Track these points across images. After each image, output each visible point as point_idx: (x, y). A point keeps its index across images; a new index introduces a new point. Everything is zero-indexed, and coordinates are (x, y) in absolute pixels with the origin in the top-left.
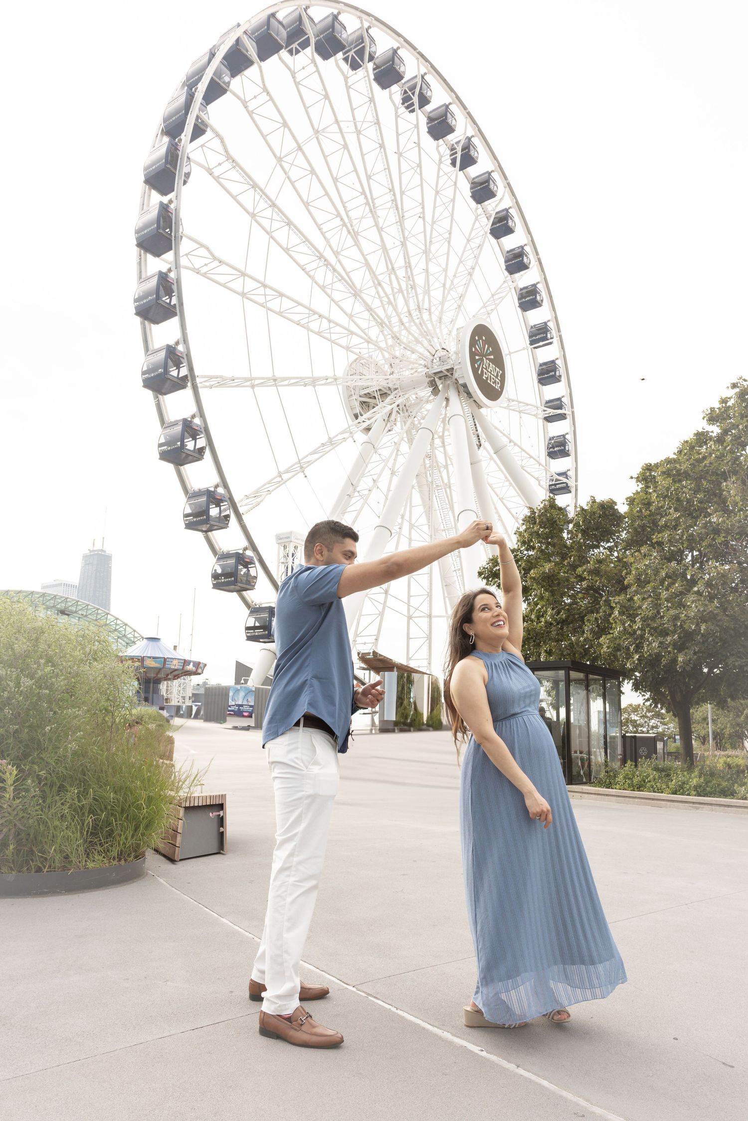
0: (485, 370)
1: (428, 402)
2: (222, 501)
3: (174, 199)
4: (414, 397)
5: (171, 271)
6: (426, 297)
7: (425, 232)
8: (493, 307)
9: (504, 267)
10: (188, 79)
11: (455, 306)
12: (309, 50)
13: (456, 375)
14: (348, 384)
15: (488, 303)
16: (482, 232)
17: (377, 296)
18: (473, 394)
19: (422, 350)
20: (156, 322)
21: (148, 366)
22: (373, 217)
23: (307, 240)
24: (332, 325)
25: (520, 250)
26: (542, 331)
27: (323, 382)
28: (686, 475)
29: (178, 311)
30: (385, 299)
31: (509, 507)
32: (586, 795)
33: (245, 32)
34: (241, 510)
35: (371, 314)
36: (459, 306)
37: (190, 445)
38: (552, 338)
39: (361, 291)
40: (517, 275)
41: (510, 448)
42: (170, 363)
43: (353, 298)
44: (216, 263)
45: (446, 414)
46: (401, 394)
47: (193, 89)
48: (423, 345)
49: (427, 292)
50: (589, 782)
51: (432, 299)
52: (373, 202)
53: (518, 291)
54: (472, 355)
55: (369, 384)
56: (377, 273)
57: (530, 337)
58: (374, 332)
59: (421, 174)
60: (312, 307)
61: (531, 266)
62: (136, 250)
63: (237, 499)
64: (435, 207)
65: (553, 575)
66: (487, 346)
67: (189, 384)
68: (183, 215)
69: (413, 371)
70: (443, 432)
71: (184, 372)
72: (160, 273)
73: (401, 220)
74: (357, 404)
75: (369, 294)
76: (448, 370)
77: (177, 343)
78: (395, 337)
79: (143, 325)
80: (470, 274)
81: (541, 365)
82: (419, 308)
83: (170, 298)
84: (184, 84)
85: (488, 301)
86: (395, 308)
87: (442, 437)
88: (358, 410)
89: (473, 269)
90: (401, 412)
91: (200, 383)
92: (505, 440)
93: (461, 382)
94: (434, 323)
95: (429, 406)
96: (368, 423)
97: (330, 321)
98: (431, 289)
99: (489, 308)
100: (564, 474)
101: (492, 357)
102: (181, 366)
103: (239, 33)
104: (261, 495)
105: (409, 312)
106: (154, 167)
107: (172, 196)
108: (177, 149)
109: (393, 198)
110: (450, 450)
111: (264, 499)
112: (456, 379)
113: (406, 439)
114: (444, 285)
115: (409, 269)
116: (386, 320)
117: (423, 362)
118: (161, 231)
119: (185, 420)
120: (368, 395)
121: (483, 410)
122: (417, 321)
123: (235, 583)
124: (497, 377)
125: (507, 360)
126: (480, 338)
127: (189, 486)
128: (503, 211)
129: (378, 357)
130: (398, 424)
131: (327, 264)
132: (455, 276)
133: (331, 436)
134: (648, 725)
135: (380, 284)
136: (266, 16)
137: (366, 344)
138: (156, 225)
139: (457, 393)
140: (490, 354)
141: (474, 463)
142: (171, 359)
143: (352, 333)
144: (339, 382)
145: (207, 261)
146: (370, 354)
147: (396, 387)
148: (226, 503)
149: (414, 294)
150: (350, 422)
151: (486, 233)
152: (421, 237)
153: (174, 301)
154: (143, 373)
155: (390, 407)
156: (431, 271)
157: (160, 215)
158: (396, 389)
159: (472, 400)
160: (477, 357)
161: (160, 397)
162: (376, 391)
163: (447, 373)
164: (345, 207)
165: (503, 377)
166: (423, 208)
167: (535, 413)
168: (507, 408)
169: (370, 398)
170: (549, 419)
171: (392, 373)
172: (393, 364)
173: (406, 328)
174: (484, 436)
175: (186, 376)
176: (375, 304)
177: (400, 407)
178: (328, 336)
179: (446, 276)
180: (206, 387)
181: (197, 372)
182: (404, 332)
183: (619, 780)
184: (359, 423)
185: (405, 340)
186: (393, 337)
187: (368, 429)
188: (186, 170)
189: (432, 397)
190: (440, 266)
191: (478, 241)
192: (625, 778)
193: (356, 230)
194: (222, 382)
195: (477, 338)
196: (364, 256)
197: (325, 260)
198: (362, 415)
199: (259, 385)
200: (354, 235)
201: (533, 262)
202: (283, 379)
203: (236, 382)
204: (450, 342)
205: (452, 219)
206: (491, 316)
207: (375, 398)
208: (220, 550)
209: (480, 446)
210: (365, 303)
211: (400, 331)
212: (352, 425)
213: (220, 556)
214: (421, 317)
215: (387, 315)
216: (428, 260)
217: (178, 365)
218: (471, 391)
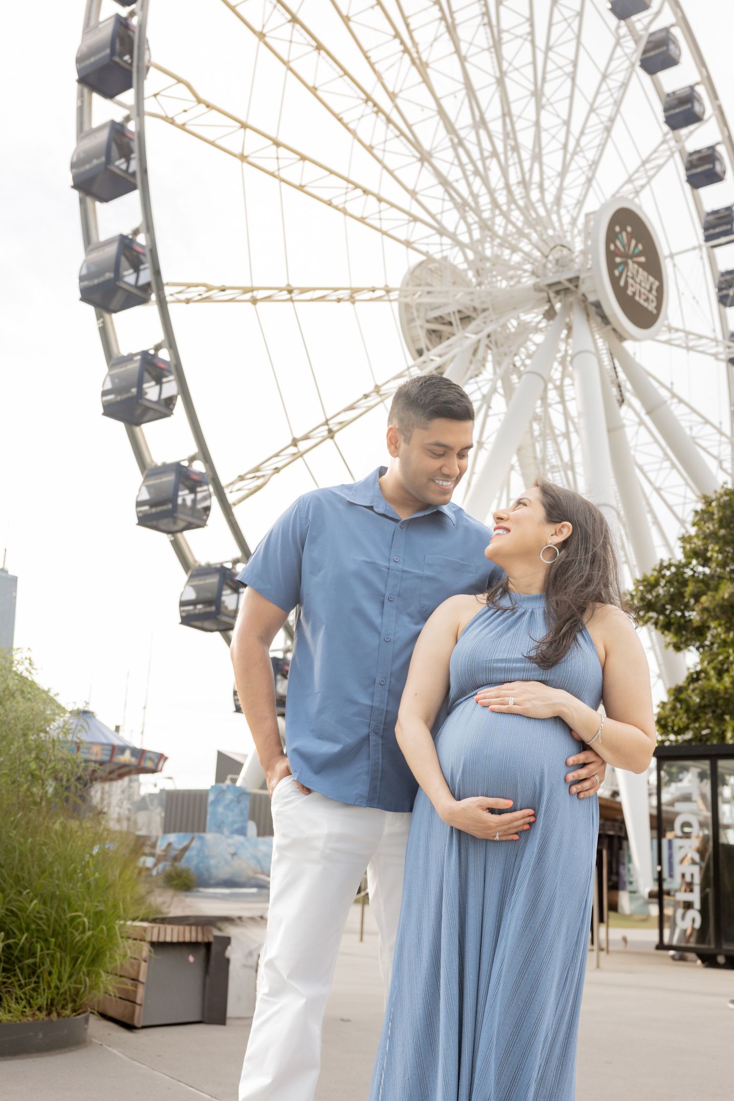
0: (630, 281)
1: (536, 330)
2: (200, 484)
3: (138, 11)
4: (514, 322)
5: (131, 120)
6: (536, 166)
7: (534, 63)
8: (643, 181)
9: (661, 117)
11: (583, 179)
13: (584, 288)
14: (408, 300)
15: (636, 176)
16: (627, 64)
17: (456, 162)
18: (611, 319)
19: (527, 248)
20: (105, 199)
21: (88, 268)
23: (346, 73)
24: (384, 205)
25: (689, 91)
26: (725, 220)
27: (370, 295)
29: (139, 183)
30: (470, 167)
31: (670, 502)
34: (231, 498)
35: (447, 191)
36: (589, 181)
39: (430, 154)
40: (684, 131)
41: (673, 407)
42: (124, 262)
43: (419, 164)
44: (202, 107)
45: (566, 351)
48: (530, 240)
49: (537, 157)
51: (545, 169)
52: (452, 17)
53: (685, 156)
54: (610, 256)
55: (440, 300)
56: (457, 126)
57: (706, 229)
58: (451, 219)
60: (352, 178)
61: (706, 117)
63: (224, 482)
64: (550, 25)
66: (634, 242)
67: (153, 297)
68: (151, 34)
69: (512, 283)
70: (562, 379)
71: (146, 276)
72: (113, 123)
73: (497, 45)
74: (422, 334)
75: (444, 159)
76: (570, 280)
77: (136, 232)
78: (486, 226)
79: (82, 202)
80: (608, 130)
82: (525, 184)
83: (128, 160)
85: (637, 171)
86: (486, 181)
87: (560, 389)
88: (423, 343)
89: (612, 120)
90: (492, 346)
91: (171, 295)
92: (664, 394)
93: (591, 298)
94: (549, 206)
95: (539, 338)
97: (380, 200)
98: (544, 152)
99: (638, 183)
101: (642, 259)
102: (142, 267)
104: (263, 476)
105: (507, 186)
109: (484, 9)
110: (574, 408)
111: (269, 480)
112: (584, 295)
113: (501, 390)
114: (565, 147)
115: (508, 120)
116: (470, 200)
117: (528, 267)
118: (117, 59)
119: (145, 354)
120: (440, 319)
121: (628, 345)
122: (521, 203)
123: (216, 616)
124: (650, 291)
125: (667, 267)
126: (623, 229)
127: (147, 458)
128: (661, 30)
129: (457, 259)
130: (489, 366)
132: (582, 133)
133: (379, 383)
135: (461, 143)
137: (438, 237)
138: (108, 52)
139: (584, 318)
140: (640, 254)
141: (614, 429)
142: (126, 259)
143: (415, 219)
144: (394, 295)
146: (445, 254)
147: (485, 306)
148: (206, 488)
149: (516, 160)
150: (411, 362)
151: (633, 65)
152: (529, 71)
153: (134, 166)
154: (82, 279)
155: (474, 338)
156: (544, 123)
157: (116, 35)
158: (484, 310)
159: (609, 327)
160: (618, 260)
161: (107, 316)
162: (454, 313)
163: (568, 285)
164: (407, 25)
165: (660, 291)
166: (532, 25)
167: (713, 351)
168: (668, 342)
169: (444, 324)
171: (480, 284)
172: (481, 272)
173: (502, 213)
174: (628, 386)
175: (148, 285)
176: (454, 174)
177: (492, 338)
178: (376, 224)
179: (568, 132)
180: (179, 301)
181: (166, 278)
182: (499, 220)
184: (424, 362)
185: (500, 232)
186: (481, 228)
189: (543, 324)
190: (558, 116)
191: (620, 77)
193: (424, 59)
194: (206, 293)
195: (617, 229)
196: (437, 100)
197: (375, 105)
198: (428, 350)
199: (268, 299)
200: (421, 66)
201: (709, 110)
202: (303, 291)
203: (228, 295)
204: (573, 237)
205: (579, 43)
206: (642, 195)
207: (450, 324)
208: (196, 561)
209: (622, 401)
210: (437, 173)
211: (493, 217)
212: (413, 366)
213: (195, 572)
214: (527, 196)
215: (472, 193)
216: (539, 107)
217: (136, 267)
218: (607, 312)
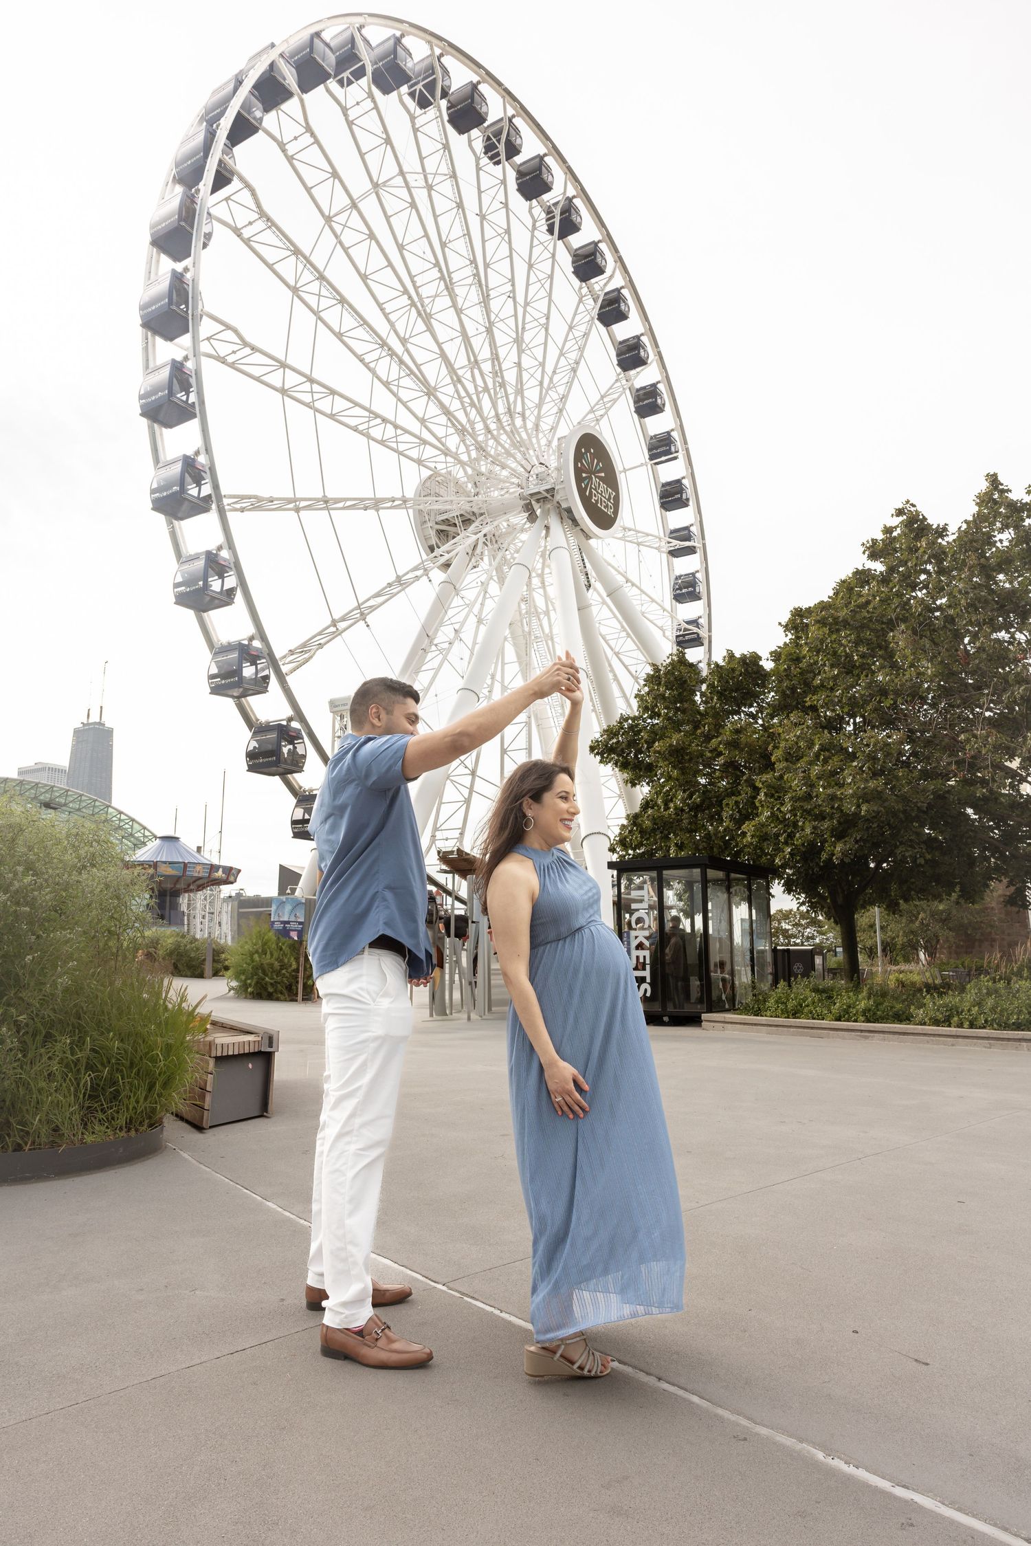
0: (594, 491)
1: (522, 530)
2: (259, 658)
3: (190, 267)
4: (505, 524)
5: (189, 359)
6: (519, 399)
7: (516, 315)
8: (602, 412)
9: (615, 362)
10: (207, 113)
11: (555, 410)
12: (364, 82)
13: (558, 497)
14: (421, 507)
15: (597, 407)
16: (588, 318)
17: (456, 396)
18: (580, 522)
19: (514, 465)
20: (169, 425)
21: (158, 483)
22: (450, 295)
23: (365, 322)
24: (399, 432)
25: (636, 340)
26: (664, 443)
27: (389, 504)
28: (846, 624)
29: (198, 412)
30: (467, 400)
31: (627, 664)
32: (730, 1025)
33: (281, 55)
34: (284, 669)
35: (449, 419)
36: (561, 411)
37: (216, 585)
38: (677, 452)
39: (435, 389)
40: (632, 372)
41: (627, 590)
42: (188, 479)
43: (426, 398)
44: (248, 350)
45: (546, 547)
46: (489, 520)
47: (215, 126)
48: (515, 459)
49: (520, 391)
50: (732, 1009)
51: (526, 400)
52: (449, 277)
53: (634, 391)
55: (448, 507)
56: (456, 366)
57: (650, 450)
58: (453, 442)
59: (510, 243)
60: (373, 408)
61: (649, 361)
62: (138, 332)
63: (278, 655)
64: (528, 285)
65: (682, 748)
66: (596, 461)
67: (214, 506)
68: (203, 287)
69: (503, 492)
70: (543, 569)
71: (206, 490)
72: (174, 362)
73: (485, 300)
74: (432, 533)
75: (447, 393)
76: (547, 491)
77: (197, 453)
78: (480, 448)
79: (151, 428)
80: (574, 370)
81: (664, 485)
82: (510, 412)
83: (188, 394)
84: (202, 119)
85: (597, 404)
86: (480, 411)
87: (541, 576)
88: (434, 541)
89: (577, 363)
90: (489, 544)
91: (228, 505)
92: (620, 579)
93: (564, 505)
94: (530, 431)
95: (524, 537)
96: (447, 557)
97: (396, 427)
98: (525, 387)
99: (598, 413)
100: (694, 622)
101: (603, 475)
102: (203, 482)
103: (273, 55)
104: (310, 650)
105: (497, 415)
106: (163, 225)
107: (188, 262)
108: (193, 202)
109: (475, 271)
110: (552, 591)
111: (315, 654)
112: (558, 502)
113: (495, 578)
114: (541, 383)
115: (496, 363)
116: (468, 427)
117: (515, 480)
118: (174, 307)
119: (208, 553)
120: (446, 522)
121: (592, 542)
122: (508, 428)
123: (277, 763)
125: (621, 478)
126: (588, 451)
127: (215, 639)
128: (613, 291)
129: (459, 473)
130: (486, 559)
131: (392, 353)
132: (554, 372)
133: (400, 574)
134: (803, 936)
135: (459, 381)
136: (309, 36)
137: (443, 456)
138: (167, 300)
139: (560, 520)
141: (583, 608)
142: (189, 473)
143: (425, 442)
144: (409, 504)
145: (236, 347)
146: (449, 469)
147: (482, 511)
148: (264, 661)
149: (504, 394)
150: (425, 557)
151: (593, 318)
152: (511, 322)
153: (193, 398)
154: (153, 491)
155: (474, 537)
156: (524, 365)
157: (172, 287)
158: (482, 514)
159: (578, 528)
160: (584, 475)
161: (176, 523)
162: (457, 516)
163: (546, 495)
164: (413, 282)
165: (617, 499)
166: (513, 285)
167: (657, 545)
168: (623, 539)
169: (449, 525)
170: (675, 553)
171: (477, 494)
172: (478, 483)
173: (493, 437)
174: (594, 574)
175: (209, 496)
176: (455, 406)
177: (488, 537)
178: (394, 445)
179: (543, 372)
180: (236, 510)
181: (224, 490)
182: (491, 442)
183: (770, 1005)
184: (436, 557)
185: (492, 452)
186: (477, 449)
187: (447, 565)
188: (206, 229)
189: (528, 525)
190: (536, 359)
191: (583, 328)
192: (777, 1002)
193: (428, 311)
194: (258, 504)
195: (583, 450)
196: (439, 345)
197: (390, 349)
198: (439, 547)
199: (305, 508)
200: (426, 318)
201: (652, 357)
202: (337, 501)
203: (276, 504)
204: (549, 456)
205: (550, 300)
206: (601, 423)
207: (455, 525)
208: (257, 720)
209: (589, 586)
210: (442, 405)
211: (487, 440)
212: (426, 561)
213: (258, 729)
214: (513, 424)
215: (469, 420)
216: (520, 352)
217: (198, 482)
218: (577, 517)
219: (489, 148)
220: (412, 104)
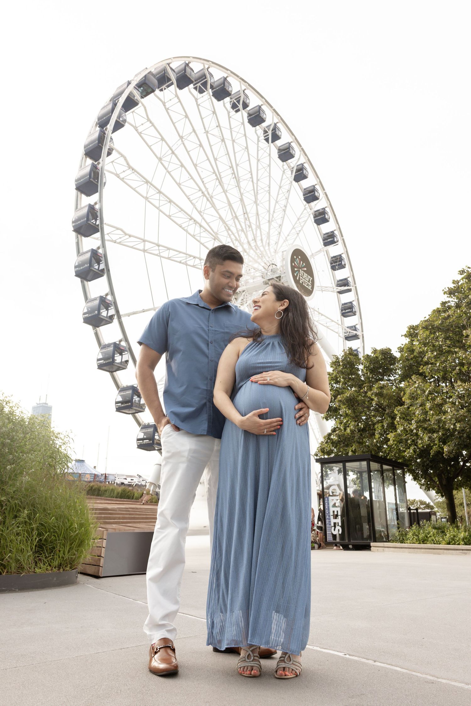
0: (301, 278)
3: (98, 200)
5: (100, 248)
6: (259, 230)
10: (100, 120)
11: (277, 233)
12: (173, 87)
13: (283, 280)
16: (289, 182)
19: (259, 267)
21: (87, 309)
22: (220, 184)
23: (181, 209)
25: (313, 188)
26: (331, 237)
29: (106, 271)
36: (280, 233)
37: (119, 359)
38: (338, 241)
40: (312, 204)
42: (102, 307)
44: (127, 237)
48: (259, 264)
49: (259, 227)
51: (262, 230)
52: (220, 175)
53: (314, 213)
54: (293, 268)
56: (226, 221)
57: (324, 242)
59: (248, 152)
60: (188, 253)
61: (320, 197)
64: (258, 170)
66: (302, 262)
67: (116, 320)
71: (112, 312)
72: (92, 250)
73: (238, 183)
76: (277, 277)
77: (107, 295)
80: (284, 211)
83: (100, 265)
84: (97, 124)
89: (286, 207)
94: (265, 247)
98: (261, 223)
100: (354, 328)
101: (305, 269)
102: (110, 309)
105: (248, 242)
106: (82, 179)
108: (97, 168)
109: (232, 170)
115: (246, 214)
117: (260, 275)
118: (89, 221)
119: (115, 344)
122: (254, 247)
123: (153, 444)
124: (309, 281)
126: (297, 258)
127: (120, 385)
128: (300, 165)
131: (196, 222)
138: (85, 219)
140: (304, 267)
142: (102, 305)
145: (121, 236)
149: (251, 230)
151: (291, 180)
152: (252, 192)
153: (102, 266)
156: (260, 212)
157: (89, 212)
160: (296, 270)
161: (97, 329)
165: (313, 282)
170: (341, 293)
175: (113, 315)
181: (121, 310)
190: (265, 208)
191: (287, 187)
193: (212, 196)
195: (295, 257)
196: (218, 212)
200: (210, 199)
201: (321, 194)
216: (257, 206)
217: (107, 308)
219: (234, 106)
220: (195, 93)
